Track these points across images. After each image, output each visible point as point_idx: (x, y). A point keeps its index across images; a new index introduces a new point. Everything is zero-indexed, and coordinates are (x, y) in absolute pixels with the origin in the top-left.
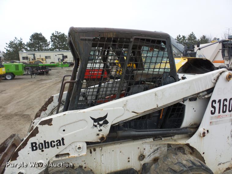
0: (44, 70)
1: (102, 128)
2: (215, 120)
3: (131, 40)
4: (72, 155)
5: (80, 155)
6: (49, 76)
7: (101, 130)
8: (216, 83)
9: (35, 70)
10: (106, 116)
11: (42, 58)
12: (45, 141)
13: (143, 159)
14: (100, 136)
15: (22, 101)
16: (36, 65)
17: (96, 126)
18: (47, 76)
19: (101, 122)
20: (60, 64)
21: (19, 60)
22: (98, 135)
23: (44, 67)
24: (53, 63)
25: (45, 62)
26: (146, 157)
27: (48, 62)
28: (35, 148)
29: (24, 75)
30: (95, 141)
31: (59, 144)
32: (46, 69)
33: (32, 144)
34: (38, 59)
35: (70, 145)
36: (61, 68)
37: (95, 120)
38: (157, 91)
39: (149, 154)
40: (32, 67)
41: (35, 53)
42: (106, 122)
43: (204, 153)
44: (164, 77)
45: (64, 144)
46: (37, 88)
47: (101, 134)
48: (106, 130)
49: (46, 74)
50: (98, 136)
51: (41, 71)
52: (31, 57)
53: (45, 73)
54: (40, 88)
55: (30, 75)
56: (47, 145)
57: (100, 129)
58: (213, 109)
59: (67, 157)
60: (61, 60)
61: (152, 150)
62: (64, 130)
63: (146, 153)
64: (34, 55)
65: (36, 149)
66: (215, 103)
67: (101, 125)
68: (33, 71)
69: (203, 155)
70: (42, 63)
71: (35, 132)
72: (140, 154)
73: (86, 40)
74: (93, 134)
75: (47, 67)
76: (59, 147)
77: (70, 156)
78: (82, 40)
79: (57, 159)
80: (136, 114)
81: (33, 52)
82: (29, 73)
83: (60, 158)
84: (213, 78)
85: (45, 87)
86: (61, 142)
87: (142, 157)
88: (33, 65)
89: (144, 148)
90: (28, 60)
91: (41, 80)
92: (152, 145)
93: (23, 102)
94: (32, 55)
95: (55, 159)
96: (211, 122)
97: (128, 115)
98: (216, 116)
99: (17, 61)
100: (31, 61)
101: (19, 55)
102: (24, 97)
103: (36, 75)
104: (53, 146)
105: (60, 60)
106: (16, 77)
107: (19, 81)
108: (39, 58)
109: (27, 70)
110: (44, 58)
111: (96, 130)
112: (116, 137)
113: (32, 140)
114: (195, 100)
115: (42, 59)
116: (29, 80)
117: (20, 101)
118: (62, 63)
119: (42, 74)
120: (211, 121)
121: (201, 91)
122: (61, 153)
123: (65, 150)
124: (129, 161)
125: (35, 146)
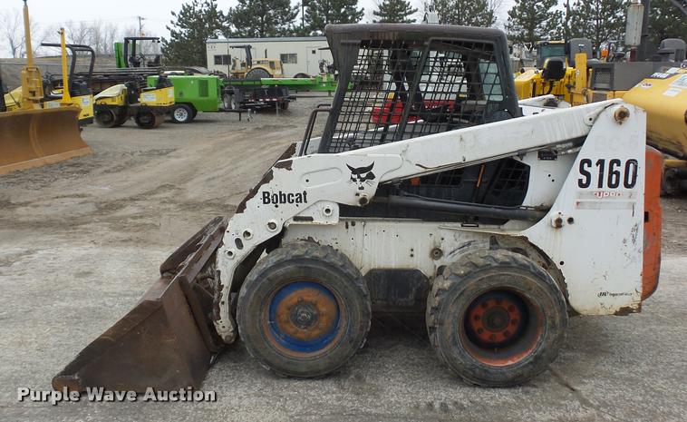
0: (274, 100)
1: (364, 184)
2: (589, 200)
3: (426, 43)
4: (316, 221)
5: (329, 223)
6: (288, 118)
7: (362, 188)
8: (591, 126)
9: (250, 98)
10: (371, 166)
11: (271, 60)
12: (280, 192)
13: (439, 257)
14: (361, 196)
15: (218, 177)
16: (252, 83)
17: (355, 180)
18: (281, 118)
19: (363, 175)
20: (325, 79)
21: (204, 64)
22: (357, 195)
23: (277, 90)
24: (304, 76)
25: (278, 72)
26: (446, 254)
27: (289, 73)
28: (267, 200)
29: (221, 110)
30: (352, 205)
31: (299, 200)
32: (281, 94)
33: (264, 193)
34: (258, 62)
35: (315, 203)
36: (327, 94)
37: (354, 171)
38: (465, 133)
39: (452, 249)
40: (244, 89)
41: (251, 44)
42: (371, 176)
43: (562, 263)
44: (489, 111)
45: (306, 202)
46: (253, 150)
47: (362, 193)
48: (370, 190)
49: (281, 112)
50: (357, 197)
51: (267, 100)
52: (239, 55)
53: (277, 108)
54: (263, 148)
55: (235, 111)
56: (282, 198)
57: (360, 186)
58: (584, 179)
59: (310, 223)
60: (329, 67)
61: (457, 244)
62: (307, 181)
63: (446, 247)
64: (248, 48)
65: (269, 202)
66: (590, 166)
67: (362, 180)
68: (245, 101)
69: (559, 267)
70: (271, 76)
71: (267, 178)
72: (432, 247)
73: (349, 44)
74: (350, 193)
75: (283, 90)
76: (299, 204)
77: (313, 222)
78: (343, 44)
79: (296, 223)
80: (423, 170)
81: (246, 42)
82: (233, 107)
83: (299, 223)
84: (587, 117)
85: (276, 148)
86: (302, 197)
87: (436, 253)
88: (244, 83)
89: (442, 236)
90: (231, 67)
91: (267, 128)
92: (457, 234)
93: (221, 178)
94: (244, 50)
95: (292, 222)
96: (578, 203)
97: (409, 170)
98: (592, 193)
99: (202, 69)
100: (239, 68)
101: (204, 51)
102: (221, 169)
103: (252, 112)
104: (291, 201)
105: (324, 69)
106: (200, 115)
107: (208, 129)
108: (264, 59)
109: (228, 96)
110: (277, 59)
111: (355, 186)
112: (387, 204)
113: (264, 188)
114: (553, 159)
115: (272, 64)
116: (232, 127)
117: (214, 178)
118: (332, 76)
119: (268, 110)
120: (579, 200)
121: (559, 139)
122: (301, 215)
123: (306, 211)
124: (412, 256)
125: (268, 197)
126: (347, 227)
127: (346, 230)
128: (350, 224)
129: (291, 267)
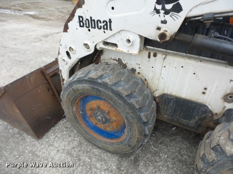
1: (167, 17)
4: (120, 48)
5: (129, 52)
7: (164, 22)
12: (91, 18)
14: (162, 31)
17: (158, 12)
19: (168, 7)
22: (159, 29)
28: (82, 24)
30: (152, 39)
31: (105, 27)
33: (79, 17)
35: (119, 32)
42: (178, 9)
45: (111, 29)
47: (164, 27)
48: (174, 24)
50: (158, 31)
56: (93, 24)
57: (163, 20)
59: (114, 48)
62: (113, 8)
65: (83, 26)
67: (167, 12)
71: (81, 3)
76: (105, 31)
77: (117, 49)
83: (107, 47)
86: (107, 25)
87: (231, 97)
95: (102, 46)
104: (99, 27)
111: (157, 19)
112: (190, 43)
113: (79, 12)
122: (108, 41)
123: (112, 38)
124: (204, 93)
125: (82, 21)
126: (149, 57)
127: (148, 59)
128: (152, 54)
129: (86, 86)
